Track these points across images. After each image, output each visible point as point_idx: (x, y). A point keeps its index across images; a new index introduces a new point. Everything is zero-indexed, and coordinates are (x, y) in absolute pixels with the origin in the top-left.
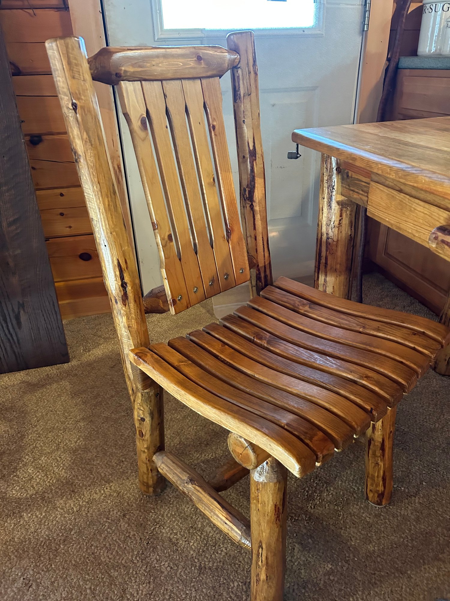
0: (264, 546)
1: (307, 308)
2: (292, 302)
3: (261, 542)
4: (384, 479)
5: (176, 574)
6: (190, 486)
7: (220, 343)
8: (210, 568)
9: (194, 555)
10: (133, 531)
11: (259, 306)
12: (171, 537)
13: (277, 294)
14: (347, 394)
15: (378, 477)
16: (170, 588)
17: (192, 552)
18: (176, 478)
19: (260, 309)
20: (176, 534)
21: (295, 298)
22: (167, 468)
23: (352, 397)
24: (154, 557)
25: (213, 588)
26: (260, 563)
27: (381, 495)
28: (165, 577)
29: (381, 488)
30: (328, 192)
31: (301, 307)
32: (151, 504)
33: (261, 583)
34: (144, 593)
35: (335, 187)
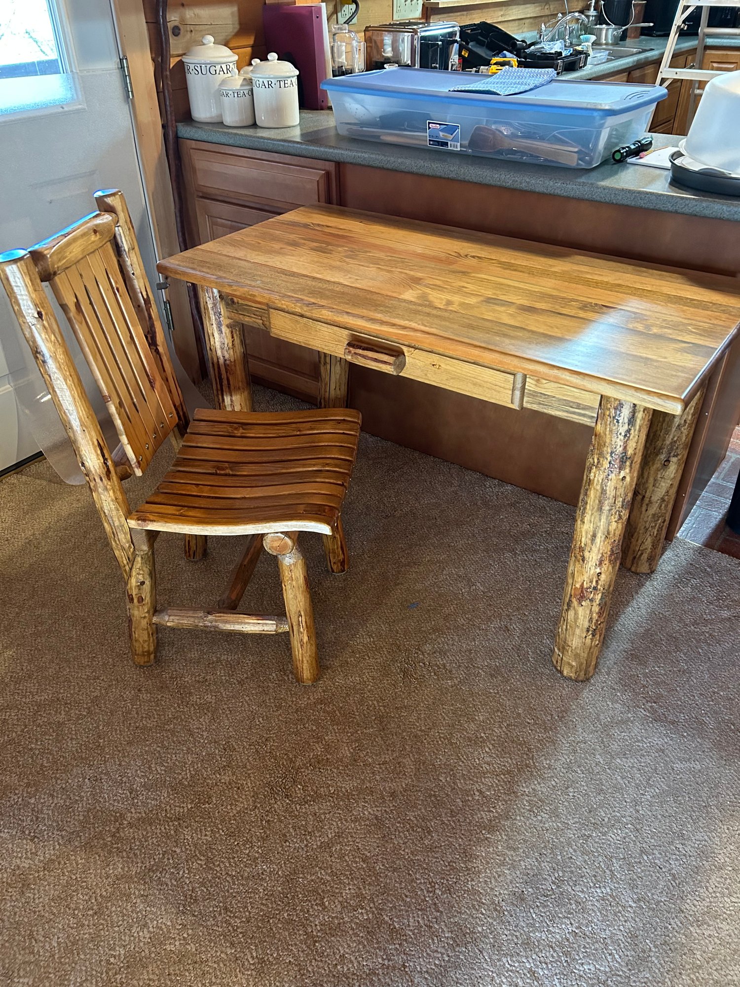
0: (302, 614)
1: (241, 430)
2: (225, 430)
3: (300, 612)
4: (342, 548)
5: (223, 697)
6: (210, 617)
7: (194, 486)
8: (247, 678)
9: (227, 678)
10: (158, 695)
11: (197, 443)
12: (197, 679)
13: (203, 427)
14: (323, 480)
15: (337, 548)
16: (225, 707)
17: (223, 678)
18: (192, 619)
19: (199, 445)
20: (199, 675)
21: (224, 425)
22: (177, 618)
23: (327, 480)
24: (194, 698)
25: (259, 686)
26: (302, 630)
27: (343, 563)
28: (216, 703)
29: (341, 557)
30: (216, 319)
31: (236, 432)
32: (157, 670)
33: (305, 645)
34: (207, 721)
35: (222, 313)
